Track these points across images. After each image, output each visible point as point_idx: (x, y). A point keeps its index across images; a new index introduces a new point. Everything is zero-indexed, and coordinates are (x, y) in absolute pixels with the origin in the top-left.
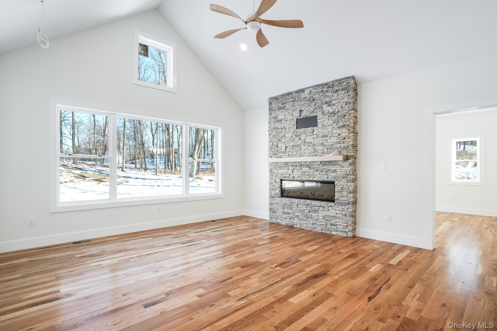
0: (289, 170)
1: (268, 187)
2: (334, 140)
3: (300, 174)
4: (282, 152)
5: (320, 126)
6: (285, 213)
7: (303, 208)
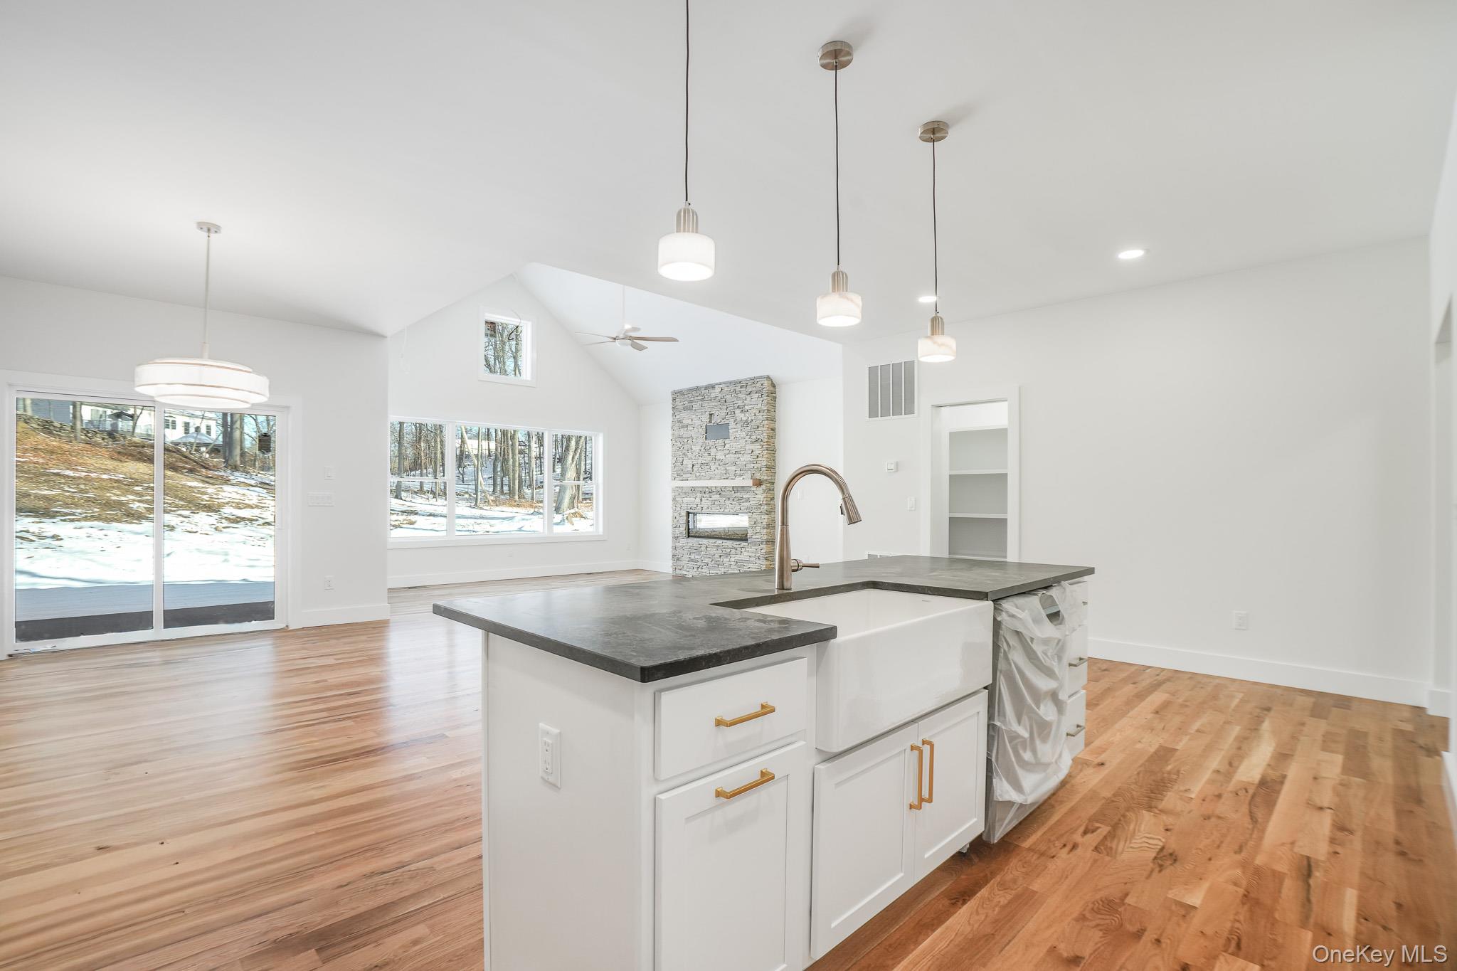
0: (696, 498)
1: (671, 524)
2: (746, 458)
3: (709, 504)
4: (688, 472)
5: (732, 438)
6: (692, 560)
7: (712, 551)
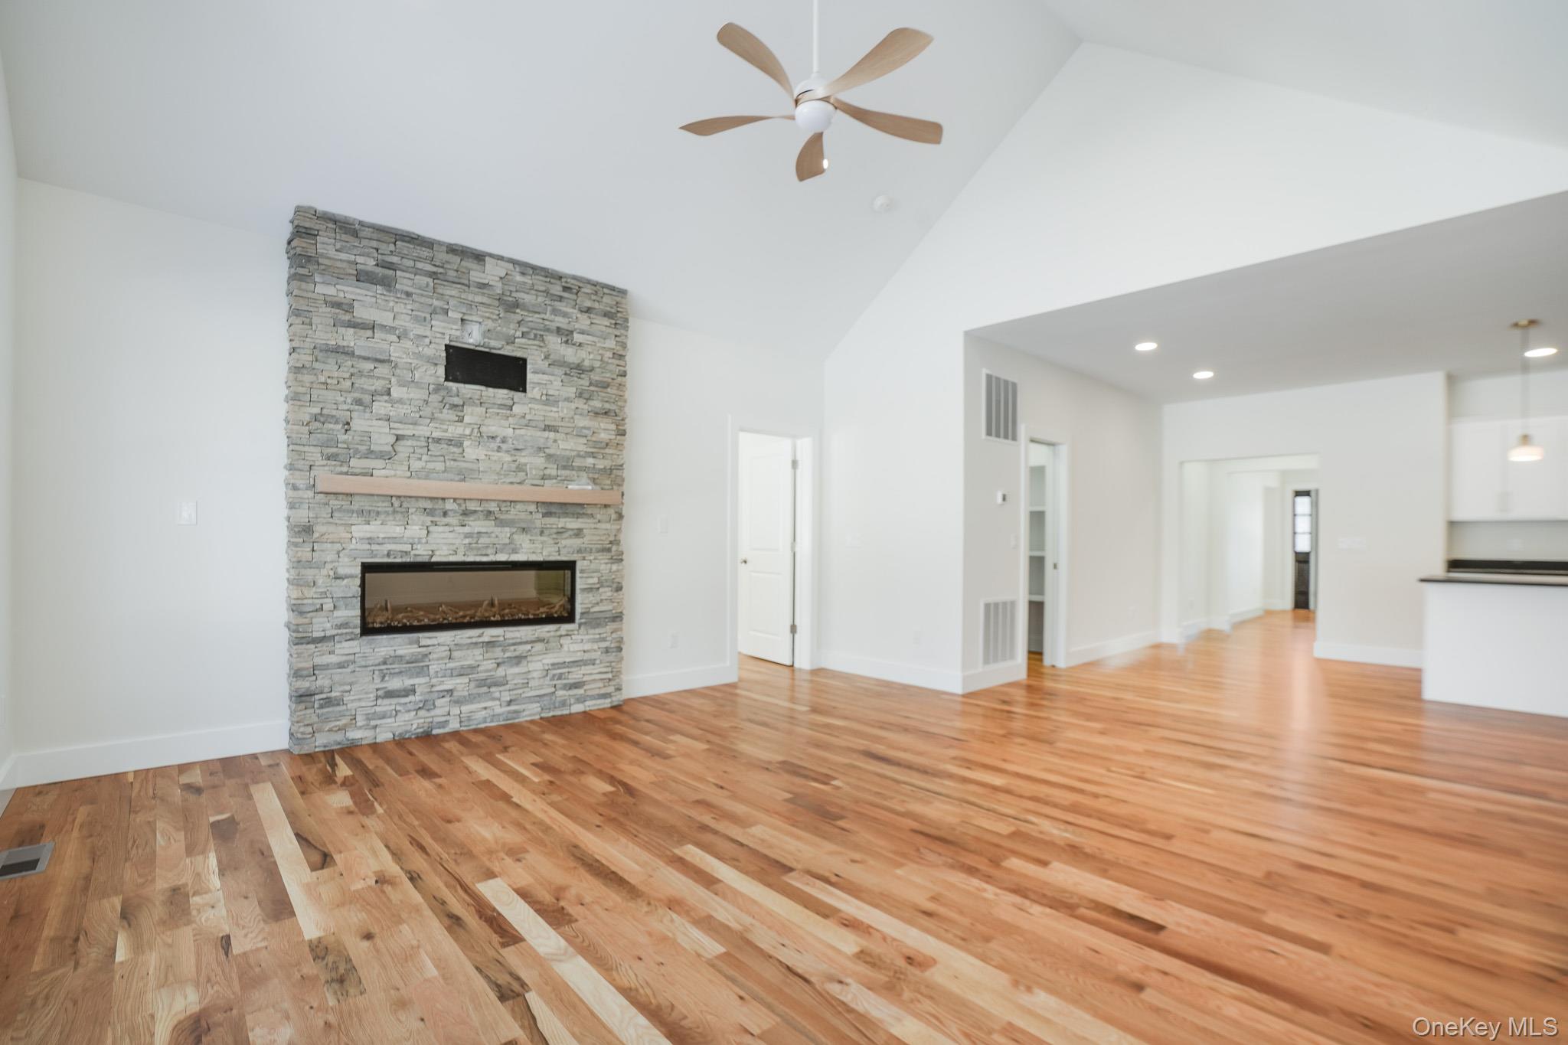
0: (407, 526)
2: (578, 444)
3: (457, 541)
4: (373, 455)
5: (532, 392)
6: (390, 694)
7: (471, 657)
